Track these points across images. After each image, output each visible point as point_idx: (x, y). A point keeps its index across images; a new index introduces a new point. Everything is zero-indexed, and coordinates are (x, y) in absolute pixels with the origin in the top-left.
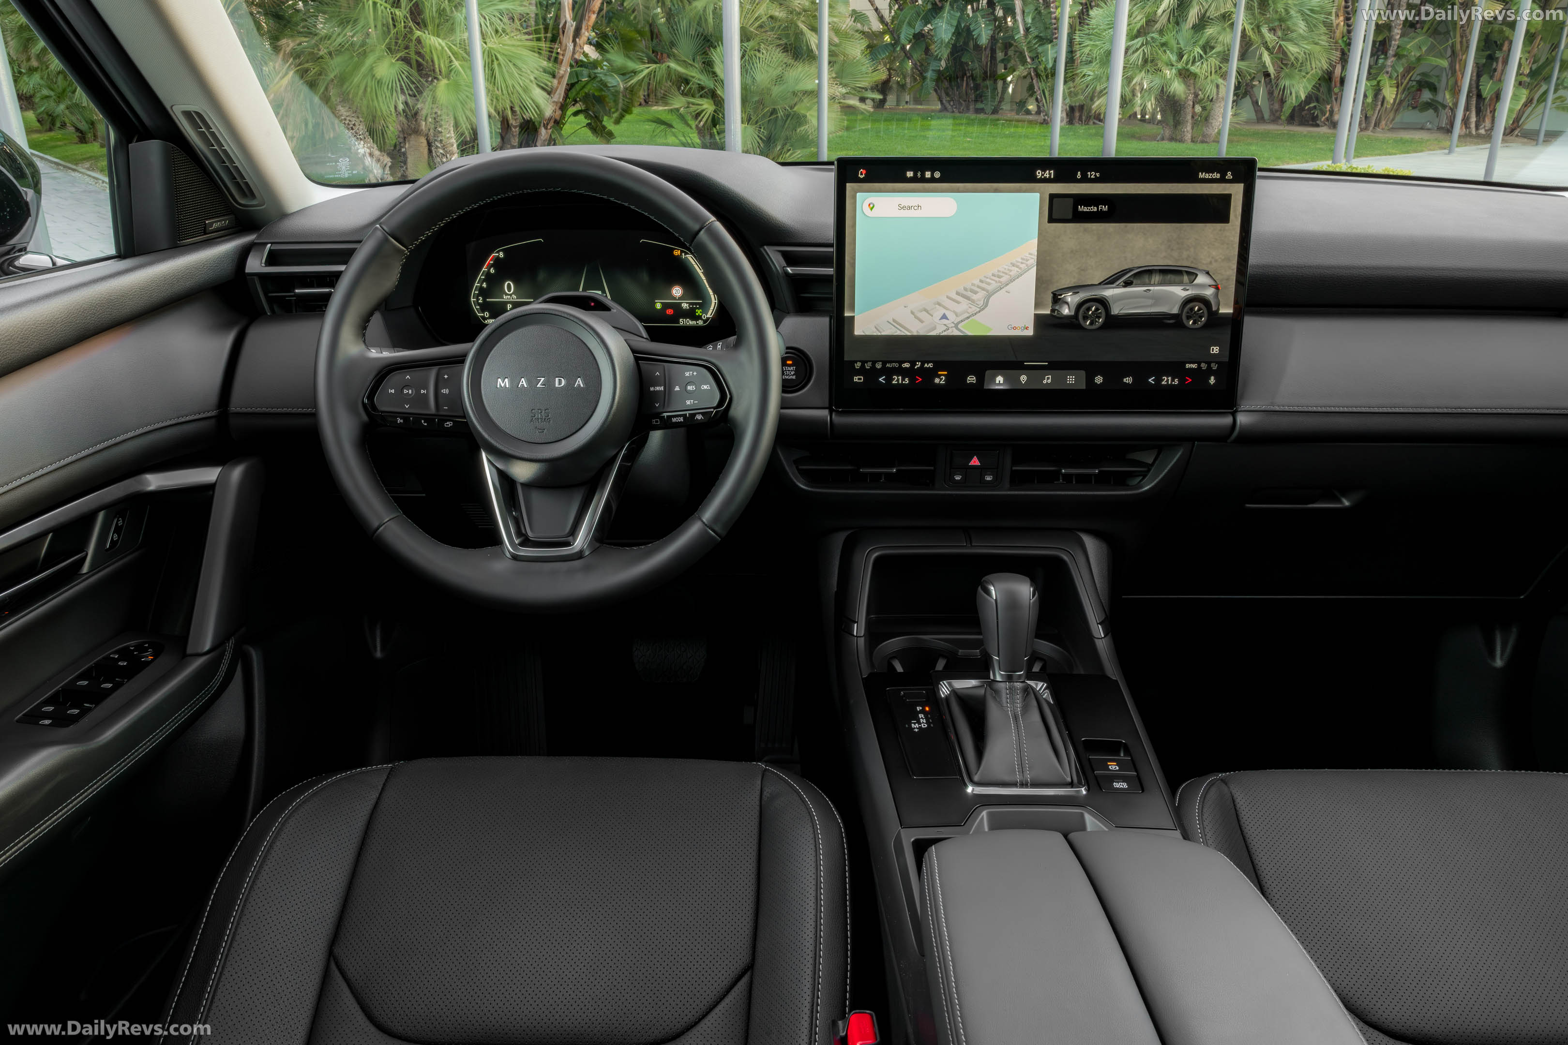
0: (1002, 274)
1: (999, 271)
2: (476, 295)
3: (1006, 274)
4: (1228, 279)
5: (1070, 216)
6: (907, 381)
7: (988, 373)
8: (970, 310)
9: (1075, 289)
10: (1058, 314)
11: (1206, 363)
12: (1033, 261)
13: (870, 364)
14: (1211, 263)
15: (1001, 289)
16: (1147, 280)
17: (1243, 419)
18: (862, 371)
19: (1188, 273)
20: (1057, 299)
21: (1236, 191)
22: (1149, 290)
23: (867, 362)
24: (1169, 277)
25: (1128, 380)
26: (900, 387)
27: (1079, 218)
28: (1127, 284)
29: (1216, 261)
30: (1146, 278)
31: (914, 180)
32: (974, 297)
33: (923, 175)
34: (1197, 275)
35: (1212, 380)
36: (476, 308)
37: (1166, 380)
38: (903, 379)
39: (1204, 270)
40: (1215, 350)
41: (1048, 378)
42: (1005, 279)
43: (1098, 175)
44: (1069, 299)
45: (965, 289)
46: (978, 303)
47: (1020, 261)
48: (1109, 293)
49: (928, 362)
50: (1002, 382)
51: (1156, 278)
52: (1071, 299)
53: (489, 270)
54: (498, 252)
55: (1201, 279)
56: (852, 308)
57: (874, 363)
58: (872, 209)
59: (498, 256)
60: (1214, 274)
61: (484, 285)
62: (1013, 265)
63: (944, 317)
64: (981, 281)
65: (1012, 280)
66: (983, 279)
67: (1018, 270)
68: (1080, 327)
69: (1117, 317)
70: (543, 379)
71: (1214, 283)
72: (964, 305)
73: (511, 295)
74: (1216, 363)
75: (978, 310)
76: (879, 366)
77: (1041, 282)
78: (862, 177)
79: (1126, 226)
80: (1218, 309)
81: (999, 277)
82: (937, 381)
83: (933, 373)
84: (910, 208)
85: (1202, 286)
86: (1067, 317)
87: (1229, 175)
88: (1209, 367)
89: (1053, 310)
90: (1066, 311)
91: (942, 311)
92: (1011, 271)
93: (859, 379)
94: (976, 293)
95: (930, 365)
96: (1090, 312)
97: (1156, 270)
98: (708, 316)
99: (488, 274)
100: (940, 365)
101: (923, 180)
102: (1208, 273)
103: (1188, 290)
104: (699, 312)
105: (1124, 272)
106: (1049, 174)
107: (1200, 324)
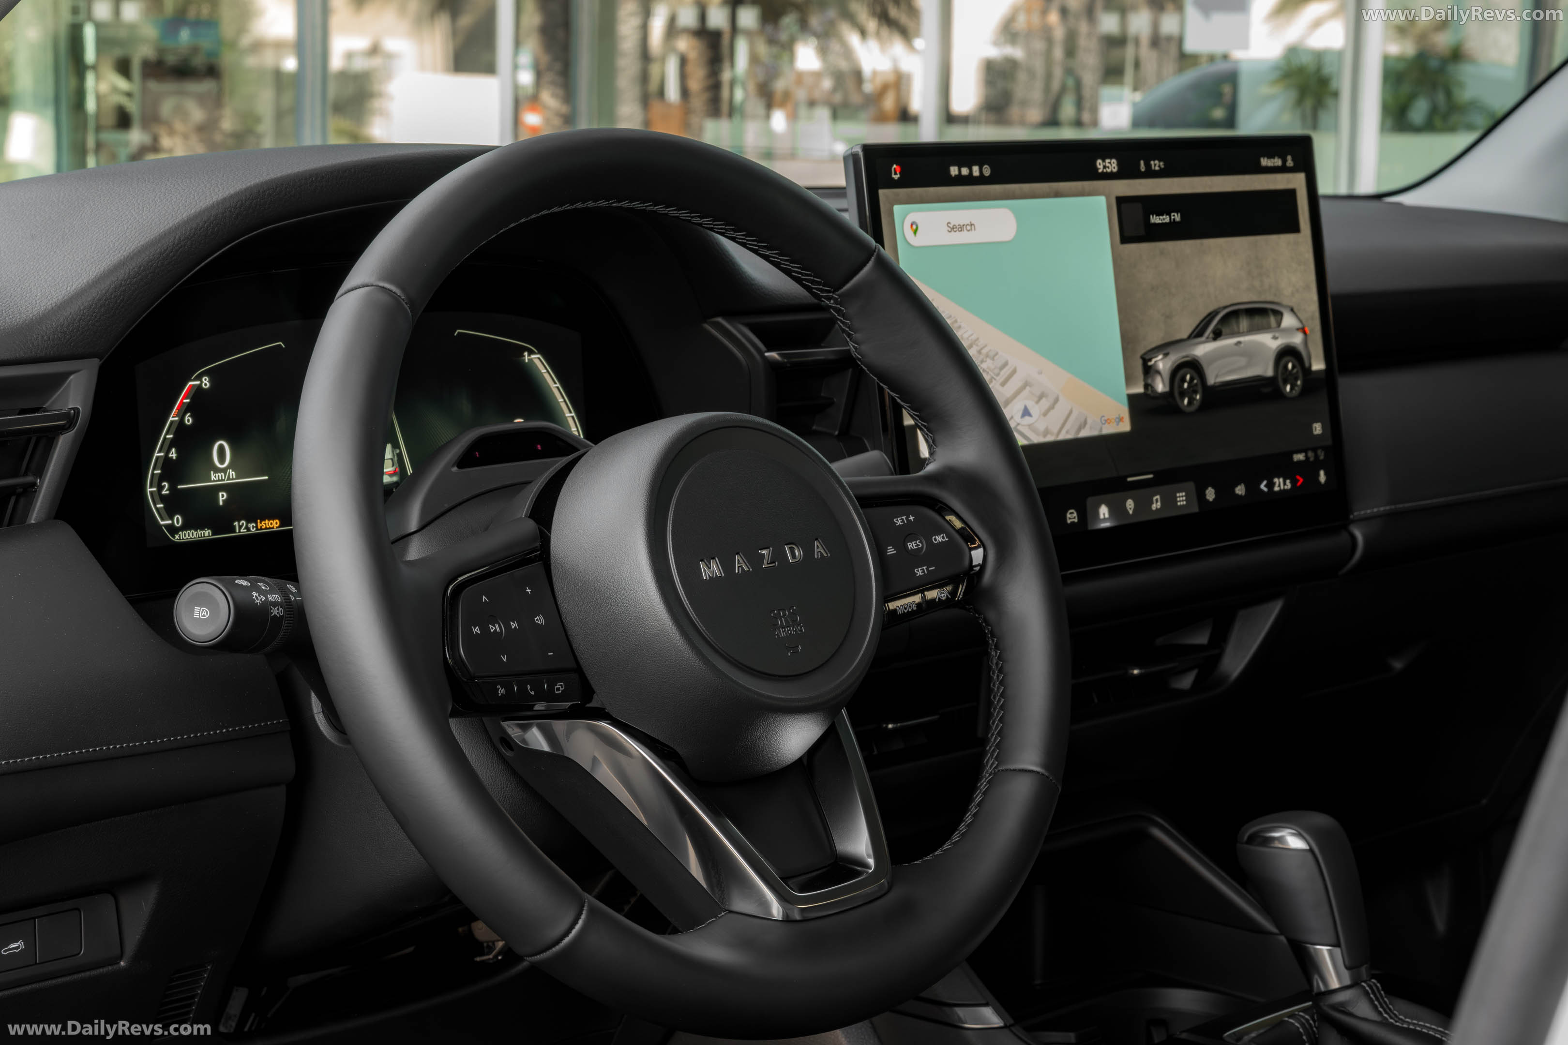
2: (156, 480)
4: (1312, 318)
5: (1143, 232)
7: (1090, 501)
9: (1164, 348)
10: (1152, 391)
11: (1312, 450)
14: (1292, 294)
16: (1235, 327)
17: (1361, 533)
19: (1274, 312)
20: (1147, 367)
21: (1300, 184)
22: (1240, 342)
24: (1258, 320)
25: (1240, 490)
27: (1153, 234)
28: (1217, 335)
29: (1297, 291)
30: (1234, 324)
31: (960, 181)
33: (970, 171)
34: (1282, 314)
35: (1322, 477)
36: (156, 507)
37: (1278, 484)
39: (1289, 307)
40: (1318, 428)
41: (1157, 501)
43: (1163, 164)
44: (1160, 366)
48: (1202, 350)
50: (1106, 515)
51: (1244, 323)
52: (1163, 364)
53: (182, 420)
54: (199, 378)
55: (1288, 321)
58: (915, 232)
59: (200, 386)
60: (1298, 311)
61: (173, 454)
63: (1026, 412)
68: (1177, 410)
69: (1213, 387)
71: (1300, 325)
73: (224, 471)
74: (1322, 448)
77: (1128, 340)
78: (896, 177)
79: (1203, 244)
80: (1311, 364)
84: (961, 228)
85: (1289, 331)
86: (1163, 395)
87: (1290, 163)
88: (1316, 456)
89: (1147, 386)
90: (1160, 386)
91: (1023, 402)
96: (1186, 385)
97: (1242, 311)
99: (181, 427)
101: (971, 180)
102: (1292, 310)
103: (1277, 338)
105: (1211, 316)
106: (1112, 165)
107: (1297, 390)
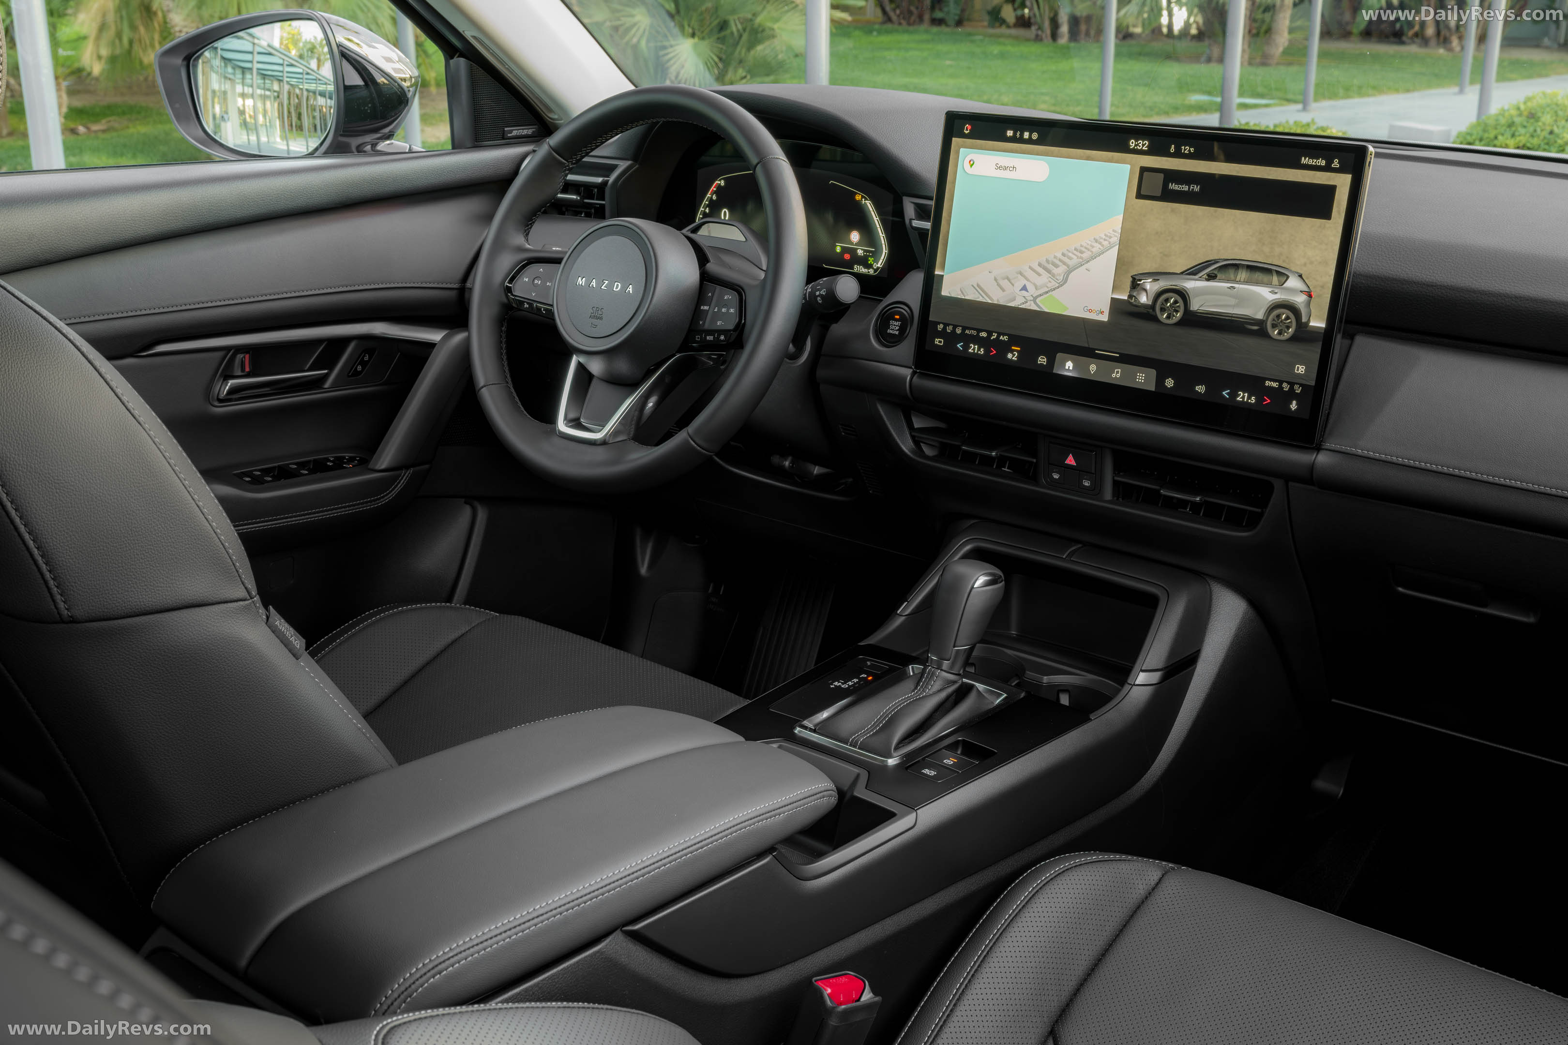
0: (1084, 249)
1: (1081, 246)
3: (1089, 250)
4: (1322, 287)
5: (1158, 193)
6: (982, 351)
7: (1059, 356)
8: (1049, 285)
9: (1156, 275)
10: (1135, 301)
11: (1288, 383)
12: (1116, 239)
13: (951, 327)
14: (1305, 265)
15: (1082, 265)
16: (1232, 276)
17: (1322, 459)
18: (943, 334)
19: (1278, 273)
20: (1135, 284)
21: (1343, 182)
22: (1234, 288)
23: (949, 325)
24: (1258, 276)
25: (1200, 389)
26: (975, 358)
27: (1167, 196)
28: (1211, 277)
29: (1311, 263)
30: (1231, 273)
31: (1013, 140)
32: (1055, 271)
33: (1022, 135)
34: (1288, 277)
35: (1294, 406)
37: (1242, 396)
38: (979, 349)
39: (1297, 273)
40: (1301, 369)
41: (1118, 372)
42: (1086, 255)
43: (1192, 150)
44: (1148, 287)
45: (1047, 261)
46: (1058, 277)
47: (1104, 237)
48: (1191, 285)
49: (1004, 335)
50: (1071, 368)
51: (1243, 275)
52: (1151, 286)
54: (720, 180)
55: (1293, 282)
56: (943, 267)
57: (955, 327)
58: (971, 166)
59: (720, 184)
60: (1307, 278)
61: (707, 210)
62: (1096, 241)
63: (1024, 288)
64: (1064, 255)
65: (1093, 258)
66: (1066, 252)
67: (1100, 246)
68: (1155, 319)
69: (1194, 314)
70: (607, 282)
71: (1305, 289)
72: (1044, 278)
74: (1301, 385)
75: (1057, 285)
76: (959, 331)
77: (1121, 263)
78: (966, 132)
79: (1216, 211)
80: (1309, 320)
81: (1081, 252)
82: (1010, 356)
83: (1006, 348)
84: (1006, 168)
85: (1291, 291)
86: (1145, 306)
87: (1336, 164)
88: (1292, 389)
89: (1130, 296)
90: (1143, 299)
91: (1022, 282)
92: (1093, 247)
93: (940, 342)
94: (1057, 266)
95: (1005, 338)
96: (1169, 304)
97: (1243, 265)
99: (711, 200)
100: (1014, 340)
101: (1021, 141)
102: (1301, 276)
103: (1276, 293)
104: (871, 260)
105: (1208, 263)
106: (1143, 145)
107: (1286, 336)
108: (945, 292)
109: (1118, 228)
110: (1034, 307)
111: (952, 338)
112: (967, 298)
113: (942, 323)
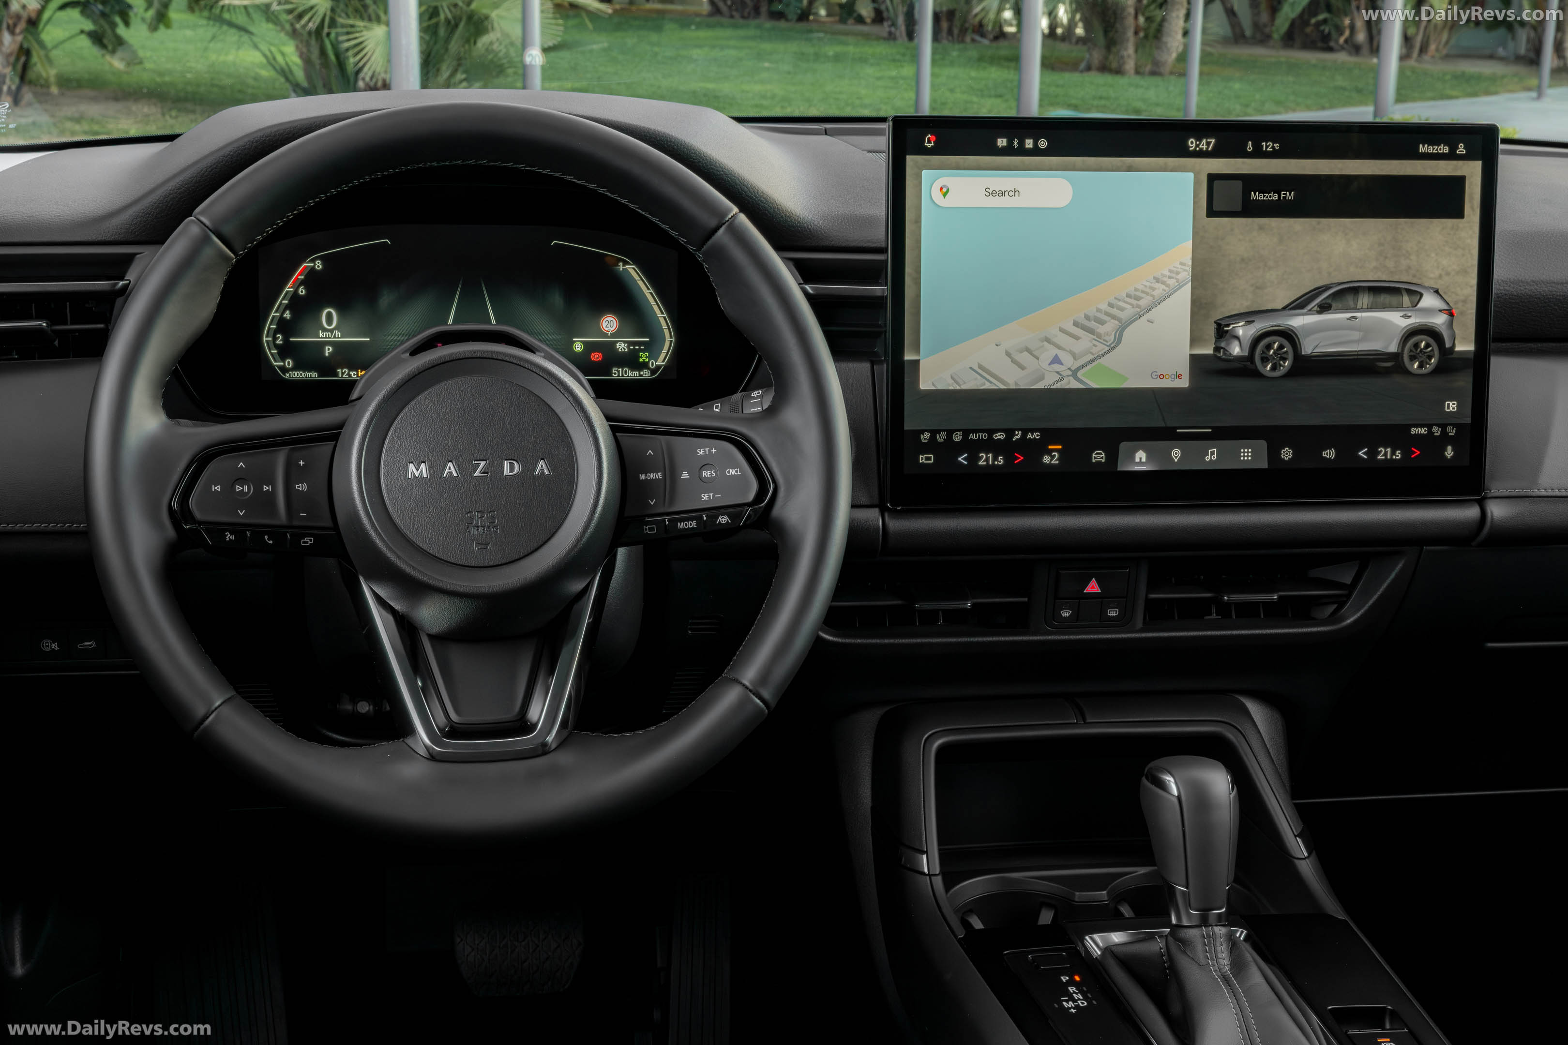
0: (1139, 294)
1: (1136, 290)
2: (271, 333)
3: (1147, 294)
4: (1465, 301)
5: (1239, 208)
6: (1001, 461)
7: (1124, 446)
8: (1094, 350)
9: (1249, 316)
10: (1225, 354)
11: (1439, 425)
12: (1186, 274)
13: (944, 435)
14: (1440, 276)
15: (1140, 316)
16: (1351, 303)
17: (1497, 511)
18: (931, 447)
19: (1410, 292)
20: (1222, 332)
21: (1472, 171)
22: (1355, 318)
23: (939, 432)
24: (1384, 298)
25: (1329, 454)
26: (991, 472)
27: (1250, 210)
28: (1324, 308)
29: (1448, 274)
30: (1350, 300)
31: (1008, 151)
32: (1101, 329)
33: (1022, 143)
34: (1421, 295)
35: (1449, 452)
36: (271, 353)
37: (1384, 453)
38: (995, 458)
39: (1432, 288)
40: (1452, 406)
41: (1212, 453)
42: (1145, 302)
43: (1277, 146)
44: (1240, 332)
45: (1087, 318)
46: (1107, 338)
47: (1168, 274)
48: (1298, 322)
49: (1032, 431)
50: (1144, 460)
51: (1365, 300)
52: (1244, 331)
53: (296, 291)
54: (313, 261)
55: (1429, 301)
56: (917, 348)
57: (950, 433)
58: (945, 195)
59: (313, 268)
60: (1445, 293)
61: (287, 315)
62: (1157, 280)
63: (1056, 360)
64: (1111, 305)
65: (1156, 303)
66: (1115, 302)
67: (1164, 287)
68: (1257, 374)
69: (1309, 359)
70: (483, 463)
71: (1445, 307)
72: (1086, 342)
73: (331, 331)
74: (1454, 425)
75: (1107, 348)
76: (957, 437)
77: (1199, 307)
78: (929, 146)
79: (1319, 223)
80: (1454, 345)
81: (1138, 298)
82: (1046, 459)
83: (1041, 448)
84: (1002, 194)
85: (1428, 311)
86: (1239, 359)
87: (1461, 149)
88: (1444, 433)
89: (1217, 349)
90: (1236, 350)
91: (1053, 351)
92: (1153, 289)
93: (928, 459)
94: (1102, 323)
95: (1037, 435)
96: (1272, 352)
97: (1363, 288)
98: (659, 363)
99: (295, 296)
100: (1050, 435)
101: (1022, 152)
102: (1437, 292)
103: (1410, 317)
104: (644, 357)
105: (1318, 291)
106: (1207, 144)
107: (1429, 368)
108: (925, 384)
109: (1188, 260)
110: (1074, 385)
111: (948, 450)
112: (964, 387)
113: (928, 431)
